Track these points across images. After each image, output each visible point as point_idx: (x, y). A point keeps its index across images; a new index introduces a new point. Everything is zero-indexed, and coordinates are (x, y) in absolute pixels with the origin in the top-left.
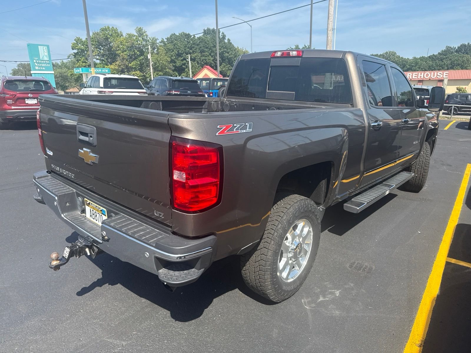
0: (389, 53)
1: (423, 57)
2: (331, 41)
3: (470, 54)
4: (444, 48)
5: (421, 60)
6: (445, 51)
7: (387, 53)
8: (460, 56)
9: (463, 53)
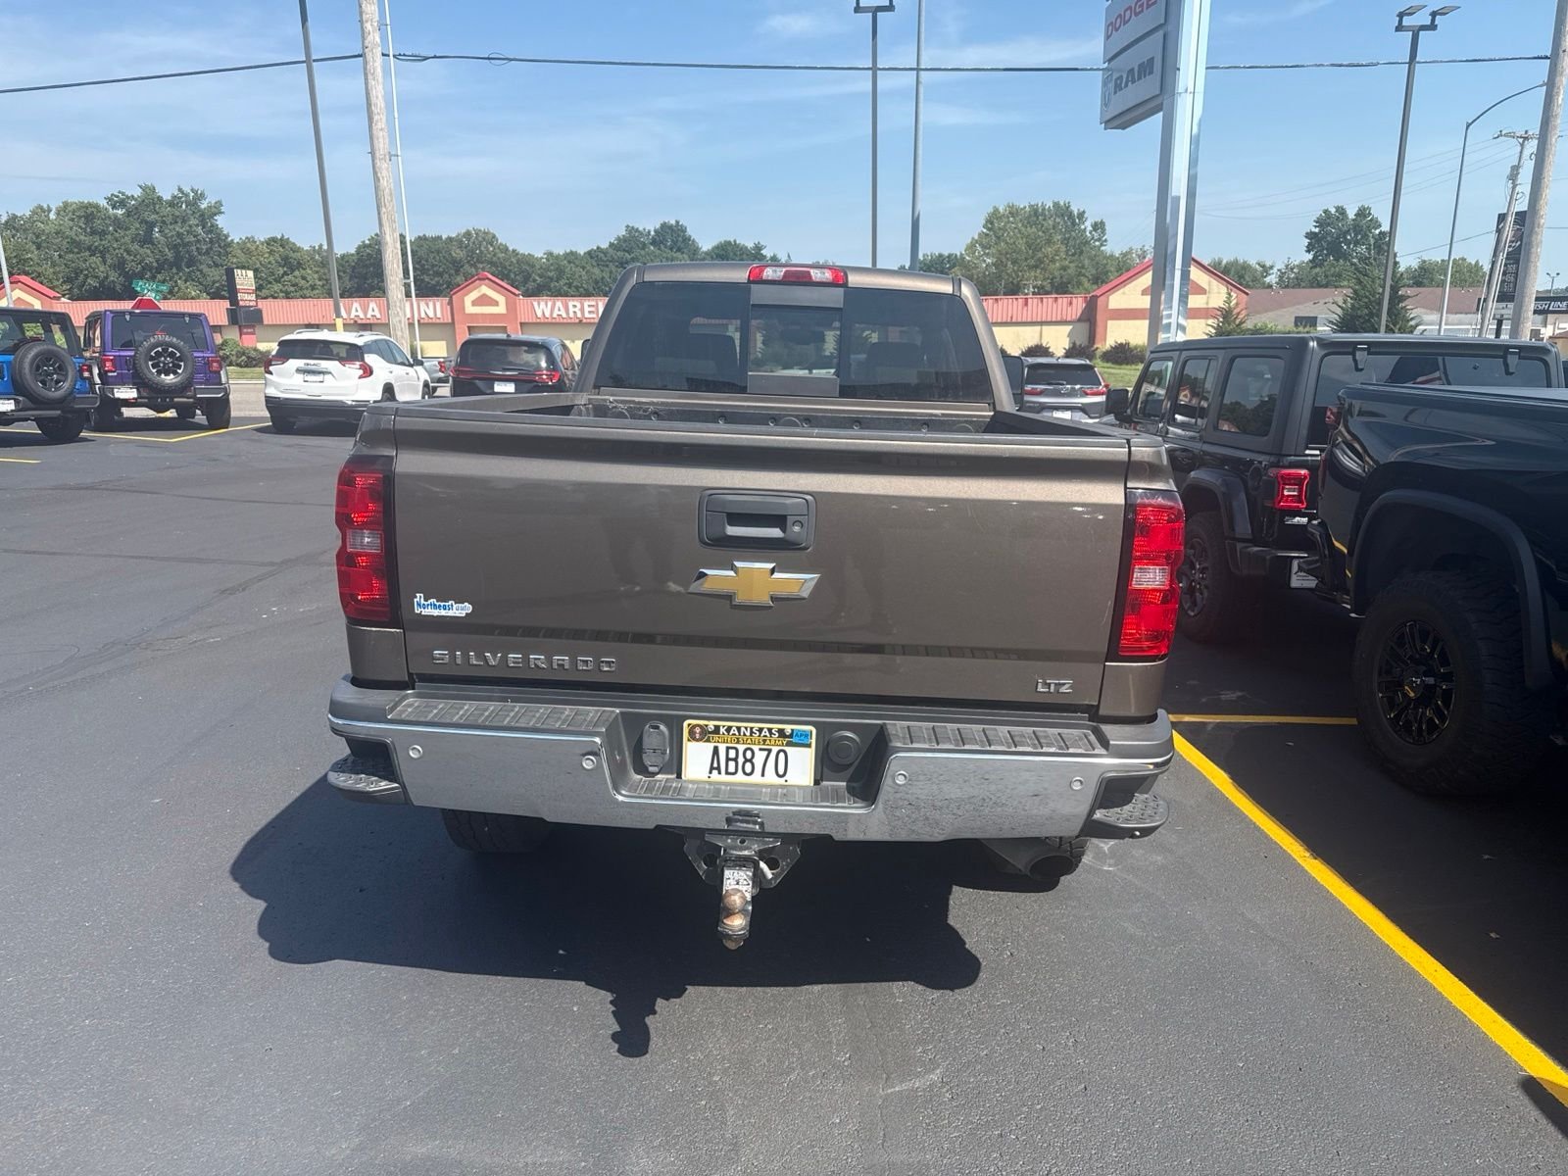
0: (477, 234)
1: (572, 252)
2: (391, 194)
3: (685, 251)
4: (623, 232)
5: (569, 262)
6: (625, 240)
7: (468, 234)
8: (664, 255)
9: (671, 249)
